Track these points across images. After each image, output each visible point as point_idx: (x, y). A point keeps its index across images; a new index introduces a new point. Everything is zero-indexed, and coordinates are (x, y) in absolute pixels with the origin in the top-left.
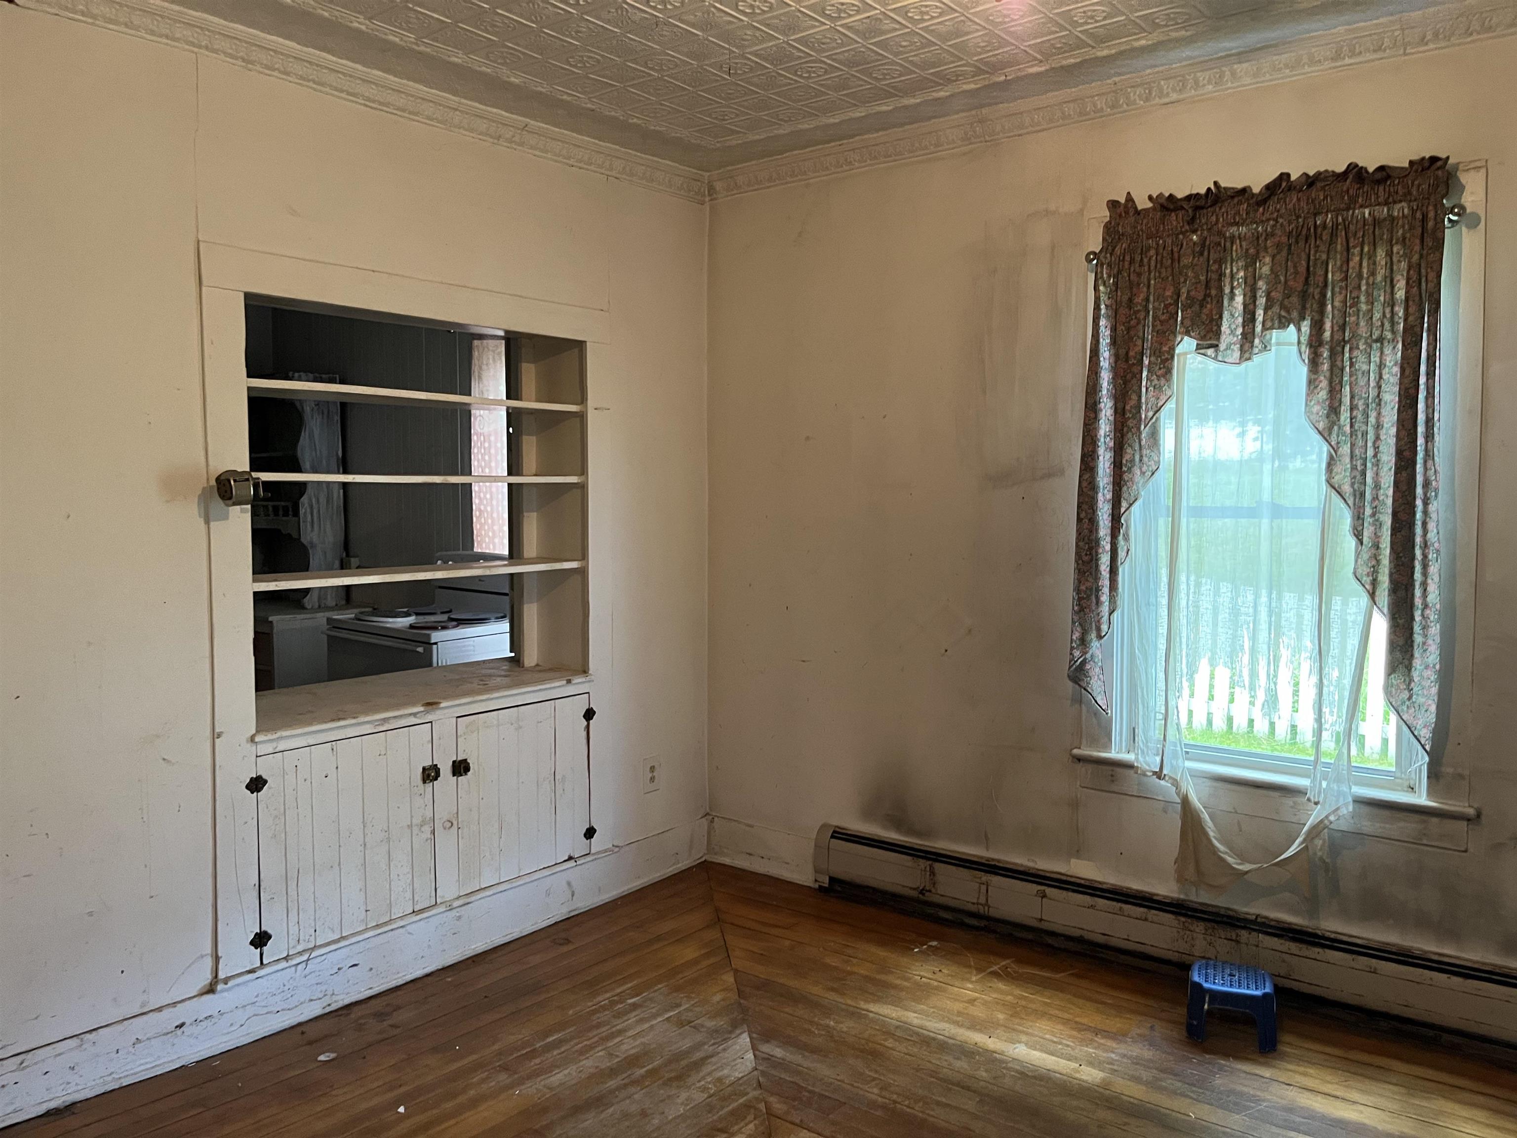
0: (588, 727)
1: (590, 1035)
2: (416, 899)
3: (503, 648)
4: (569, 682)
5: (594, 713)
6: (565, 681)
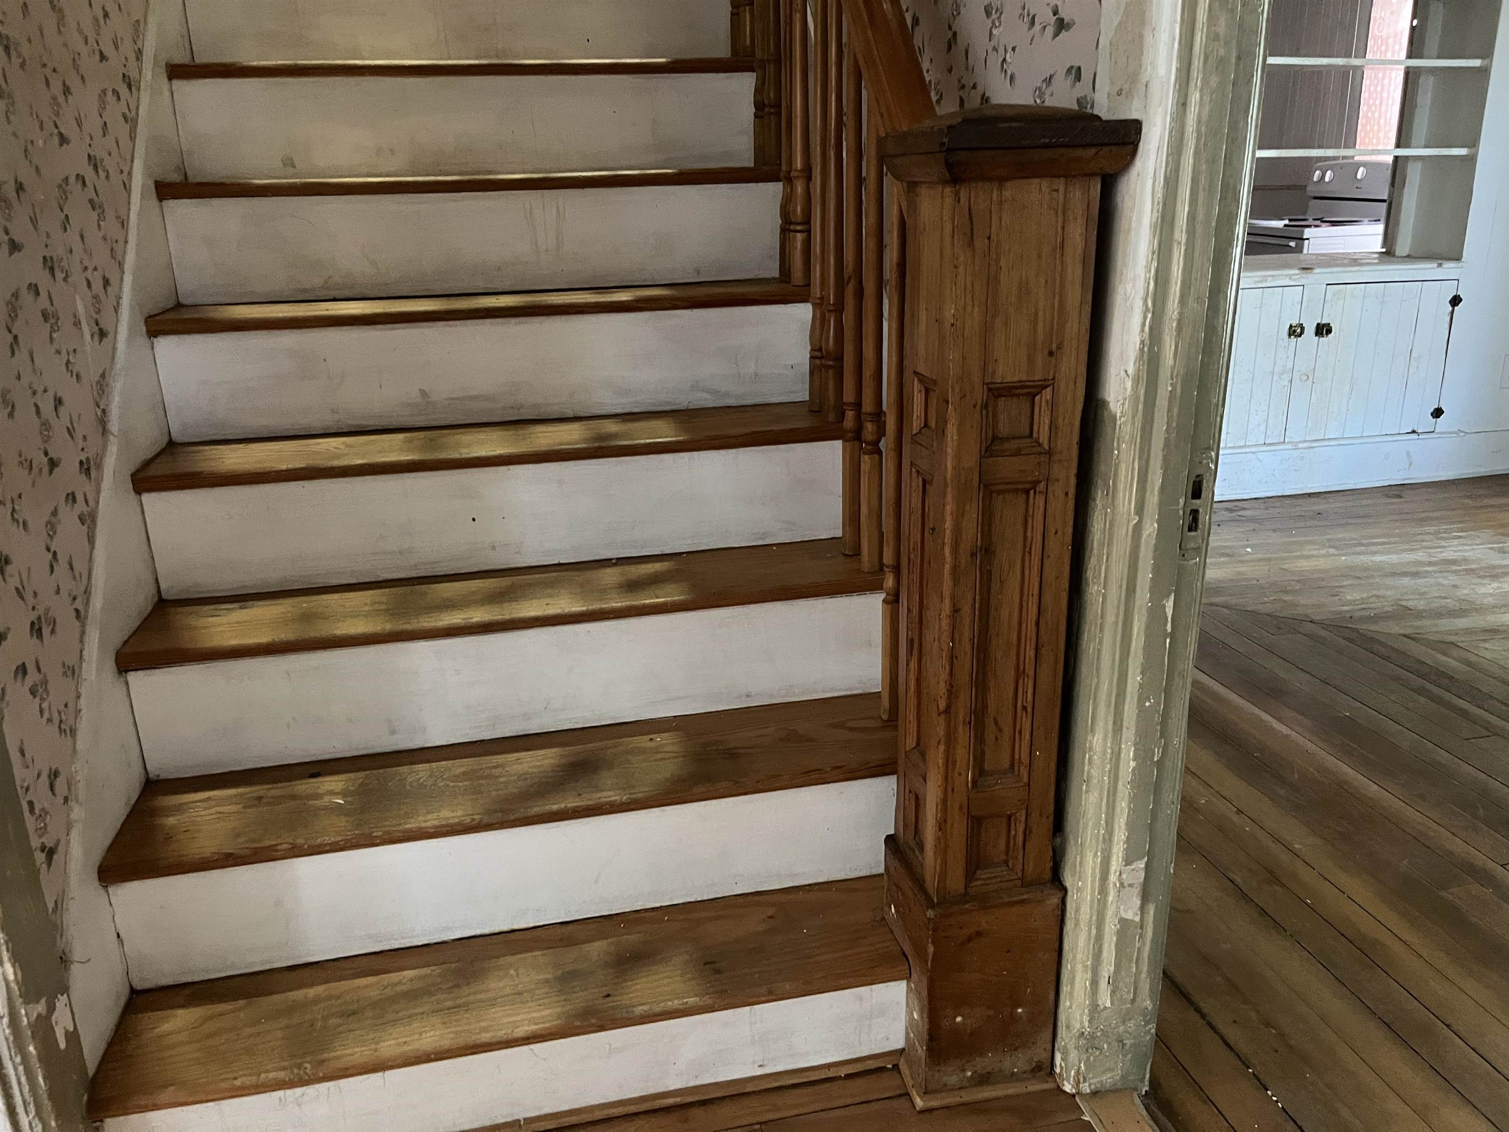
0: (1452, 312)
1: (1415, 544)
2: (1268, 433)
3: (1377, 245)
4: (1440, 265)
5: (1461, 300)
6: (1436, 265)
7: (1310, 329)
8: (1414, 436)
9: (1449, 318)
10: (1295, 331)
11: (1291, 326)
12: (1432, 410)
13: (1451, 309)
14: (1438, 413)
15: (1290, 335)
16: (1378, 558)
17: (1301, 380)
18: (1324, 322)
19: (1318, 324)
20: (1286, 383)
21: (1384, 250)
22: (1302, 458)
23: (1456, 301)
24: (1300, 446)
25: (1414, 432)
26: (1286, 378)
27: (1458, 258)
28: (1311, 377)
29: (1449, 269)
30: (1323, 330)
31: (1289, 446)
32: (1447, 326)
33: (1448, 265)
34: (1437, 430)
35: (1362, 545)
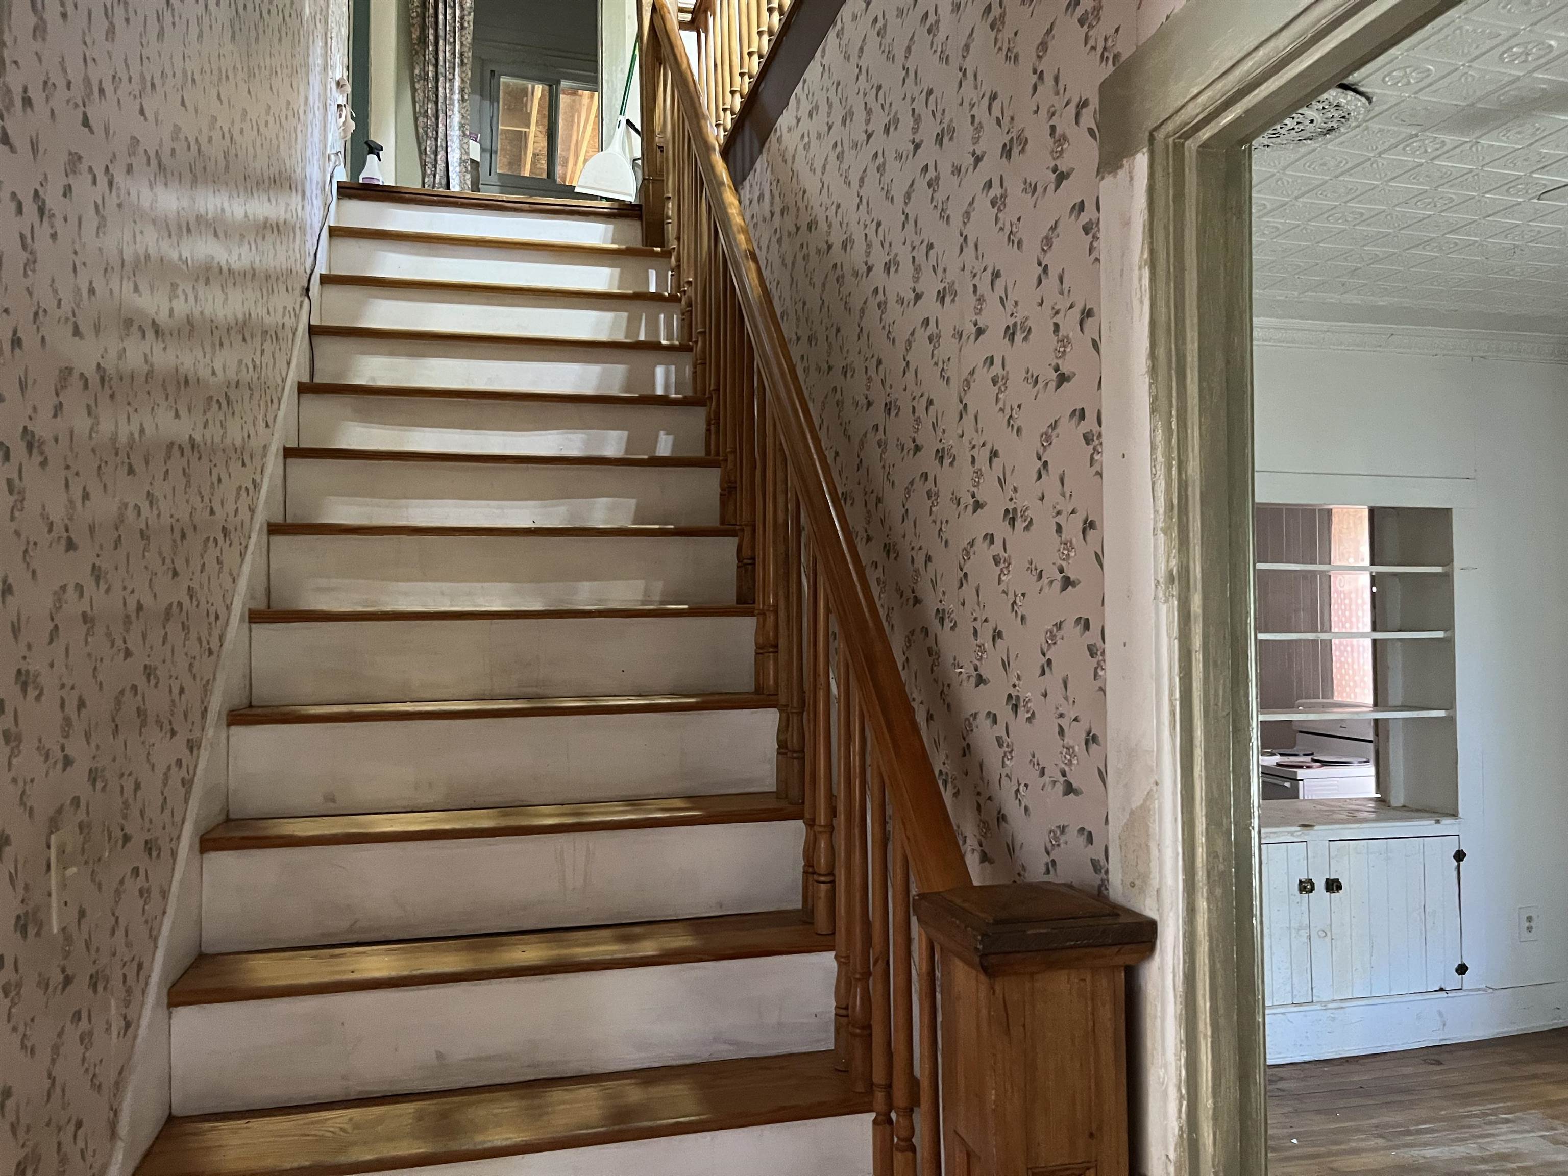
1: (1463, 1130)
2: (1295, 993)
3: (1370, 790)
4: (1438, 822)
5: (1465, 855)
6: (1433, 822)
7: (1320, 885)
8: (1443, 994)
9: (1456, 872)
10: (1306, 887)
11: (1301, 882)
12: (1456, 966)
13: (1456, 864)
14: (1462, 969)
15: (1301, 891)
16: (1429, 1152)
17: (1320, 937)
18: (1332, 878)
19: (1327, 880)
20: (1305, 939)
21: (1379, 796)
22: (1334, 1019)
23: (1460, 856)
24: (1331, 1005)
25: (1441, 990)
26: (1304, 934)
27: (1454, 815)
28: (1329, 934)
29: (1447, 825)
30: (1333, 886)
31: (1318, 1007)
32: (1456, 881)
33: (1446, 821)
34: (1464, 988)
35: (1408, 1133)
